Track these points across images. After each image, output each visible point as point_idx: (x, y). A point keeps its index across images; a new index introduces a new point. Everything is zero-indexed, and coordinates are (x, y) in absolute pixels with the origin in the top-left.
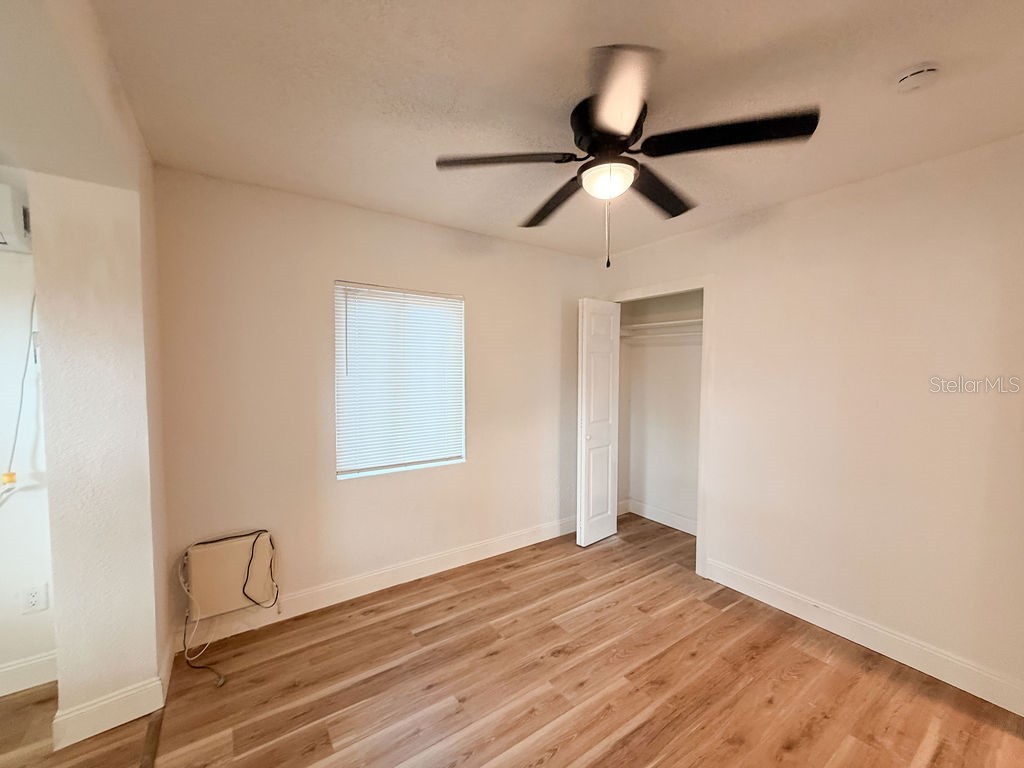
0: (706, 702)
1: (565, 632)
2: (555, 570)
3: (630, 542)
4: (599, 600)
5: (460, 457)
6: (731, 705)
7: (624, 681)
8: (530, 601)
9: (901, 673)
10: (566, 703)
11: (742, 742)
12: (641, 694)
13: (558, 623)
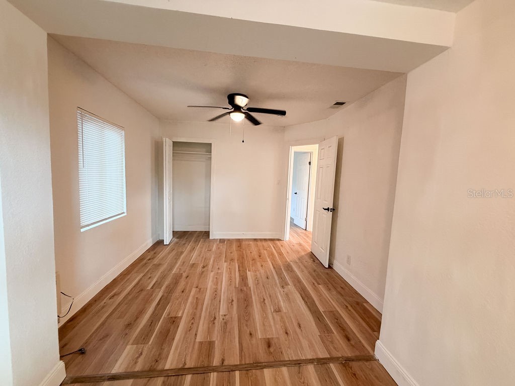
0: (243, 258)
1: (198, 263)
2: (169, 253)
3: (181, 238)
4: (195, 254)
5: (123, 213)
6: (247, 256)
7: (226, 263)
8: (176, 263)
9: (261, 240)
10: (221, 273)
11: (254, 259)
12: (232, 263)
13: (193, 263)
